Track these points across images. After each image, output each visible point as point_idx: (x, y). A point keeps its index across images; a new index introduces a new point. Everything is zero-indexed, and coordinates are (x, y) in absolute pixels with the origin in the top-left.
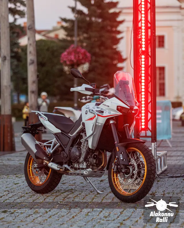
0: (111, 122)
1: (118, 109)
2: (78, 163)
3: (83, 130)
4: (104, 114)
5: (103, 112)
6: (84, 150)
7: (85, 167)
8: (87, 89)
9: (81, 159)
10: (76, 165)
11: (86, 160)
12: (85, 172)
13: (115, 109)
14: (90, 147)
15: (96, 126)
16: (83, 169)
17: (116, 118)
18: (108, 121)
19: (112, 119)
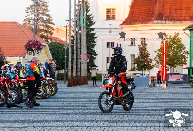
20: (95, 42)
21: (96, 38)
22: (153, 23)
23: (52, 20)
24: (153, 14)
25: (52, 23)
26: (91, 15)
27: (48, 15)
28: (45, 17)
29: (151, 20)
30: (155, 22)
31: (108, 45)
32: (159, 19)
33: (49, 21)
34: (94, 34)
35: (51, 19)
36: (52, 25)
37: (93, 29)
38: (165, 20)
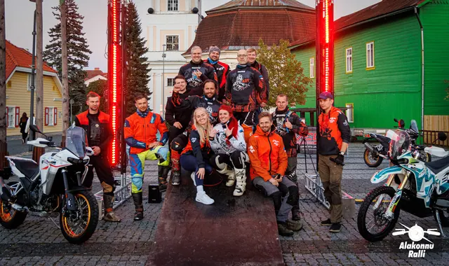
0: (63, 171)
1: (68, 160)
2: (37, 205)
3: (40, 177)
4: (56, 165)
5: (55, 162)
6: (40, 196)
7: (41, 209)
8: (41, 143)
9: (38, 203)
10: (35, 207)
11: (41, 203)
12: (40, 214)
13: (66, 160)
14: (45, 193)
15: (49, 174)
16: (40, 211)
17: (68, 168)
18: (60, 170)
19: (64, 168)
20: (148, 77)
21: (149, 70)
22: (228, 50)
23: (87, 46)
24: (227, 37)
25: (88, 51)
26: (142, 40)
27: (82, 40)
28: (77, 43)
29: (225, 46)
30: (231, 47)
31: (169, 82)
32: (235, 45)
33: (83, 48)
34: (147, 65)
35: (85, 44)
36: (87, 54)
37: (145, 59)
38: (245, 45)
